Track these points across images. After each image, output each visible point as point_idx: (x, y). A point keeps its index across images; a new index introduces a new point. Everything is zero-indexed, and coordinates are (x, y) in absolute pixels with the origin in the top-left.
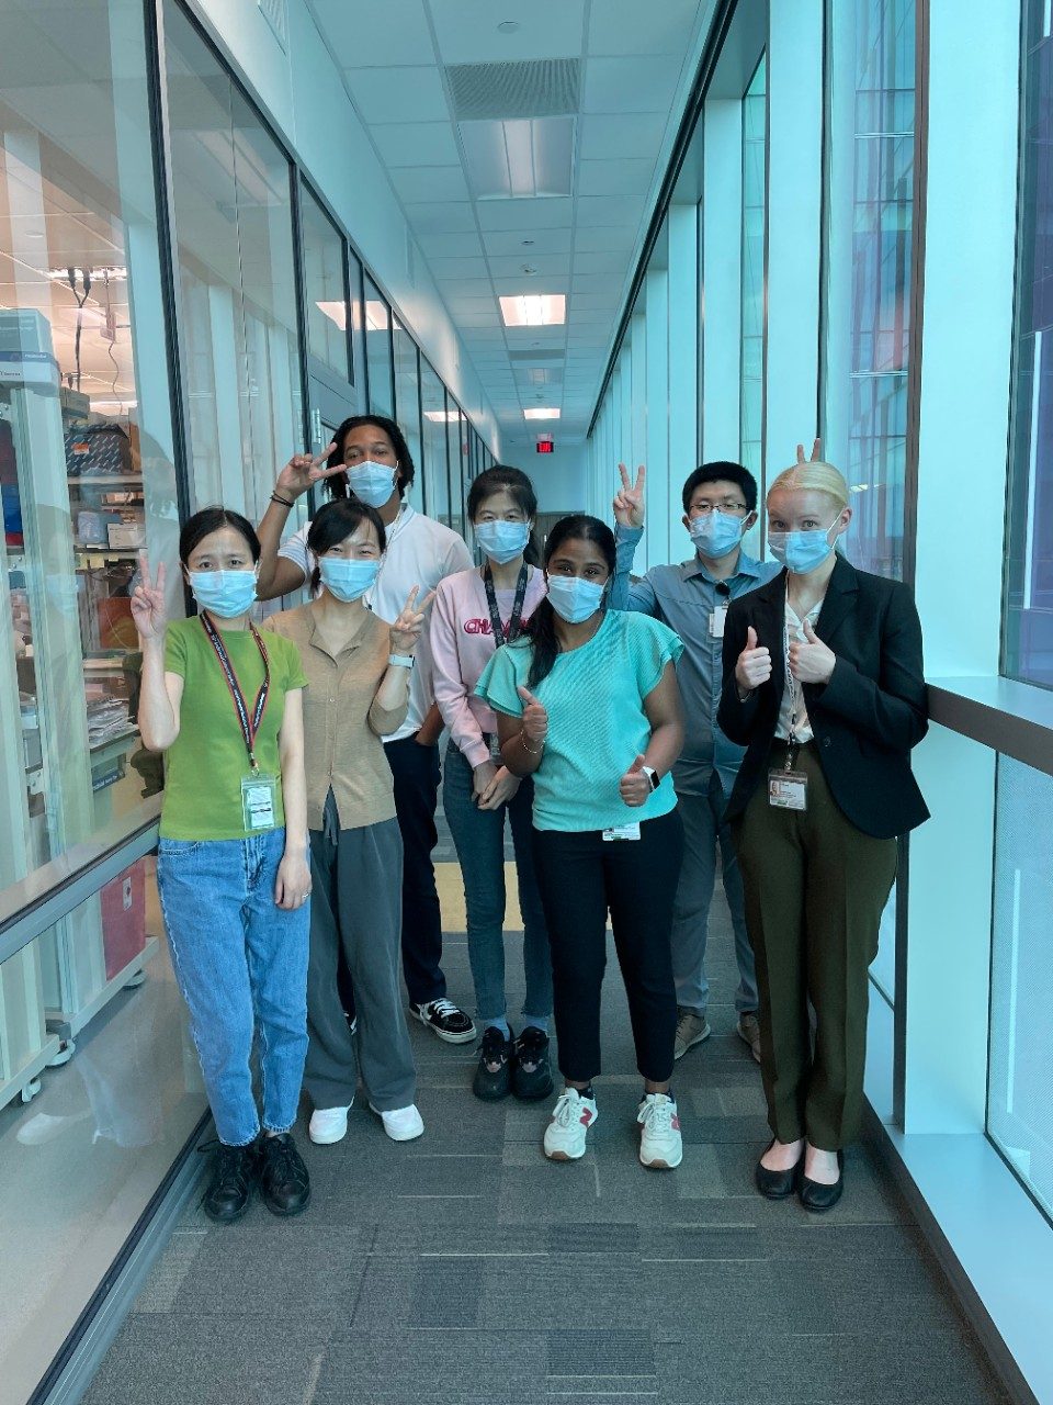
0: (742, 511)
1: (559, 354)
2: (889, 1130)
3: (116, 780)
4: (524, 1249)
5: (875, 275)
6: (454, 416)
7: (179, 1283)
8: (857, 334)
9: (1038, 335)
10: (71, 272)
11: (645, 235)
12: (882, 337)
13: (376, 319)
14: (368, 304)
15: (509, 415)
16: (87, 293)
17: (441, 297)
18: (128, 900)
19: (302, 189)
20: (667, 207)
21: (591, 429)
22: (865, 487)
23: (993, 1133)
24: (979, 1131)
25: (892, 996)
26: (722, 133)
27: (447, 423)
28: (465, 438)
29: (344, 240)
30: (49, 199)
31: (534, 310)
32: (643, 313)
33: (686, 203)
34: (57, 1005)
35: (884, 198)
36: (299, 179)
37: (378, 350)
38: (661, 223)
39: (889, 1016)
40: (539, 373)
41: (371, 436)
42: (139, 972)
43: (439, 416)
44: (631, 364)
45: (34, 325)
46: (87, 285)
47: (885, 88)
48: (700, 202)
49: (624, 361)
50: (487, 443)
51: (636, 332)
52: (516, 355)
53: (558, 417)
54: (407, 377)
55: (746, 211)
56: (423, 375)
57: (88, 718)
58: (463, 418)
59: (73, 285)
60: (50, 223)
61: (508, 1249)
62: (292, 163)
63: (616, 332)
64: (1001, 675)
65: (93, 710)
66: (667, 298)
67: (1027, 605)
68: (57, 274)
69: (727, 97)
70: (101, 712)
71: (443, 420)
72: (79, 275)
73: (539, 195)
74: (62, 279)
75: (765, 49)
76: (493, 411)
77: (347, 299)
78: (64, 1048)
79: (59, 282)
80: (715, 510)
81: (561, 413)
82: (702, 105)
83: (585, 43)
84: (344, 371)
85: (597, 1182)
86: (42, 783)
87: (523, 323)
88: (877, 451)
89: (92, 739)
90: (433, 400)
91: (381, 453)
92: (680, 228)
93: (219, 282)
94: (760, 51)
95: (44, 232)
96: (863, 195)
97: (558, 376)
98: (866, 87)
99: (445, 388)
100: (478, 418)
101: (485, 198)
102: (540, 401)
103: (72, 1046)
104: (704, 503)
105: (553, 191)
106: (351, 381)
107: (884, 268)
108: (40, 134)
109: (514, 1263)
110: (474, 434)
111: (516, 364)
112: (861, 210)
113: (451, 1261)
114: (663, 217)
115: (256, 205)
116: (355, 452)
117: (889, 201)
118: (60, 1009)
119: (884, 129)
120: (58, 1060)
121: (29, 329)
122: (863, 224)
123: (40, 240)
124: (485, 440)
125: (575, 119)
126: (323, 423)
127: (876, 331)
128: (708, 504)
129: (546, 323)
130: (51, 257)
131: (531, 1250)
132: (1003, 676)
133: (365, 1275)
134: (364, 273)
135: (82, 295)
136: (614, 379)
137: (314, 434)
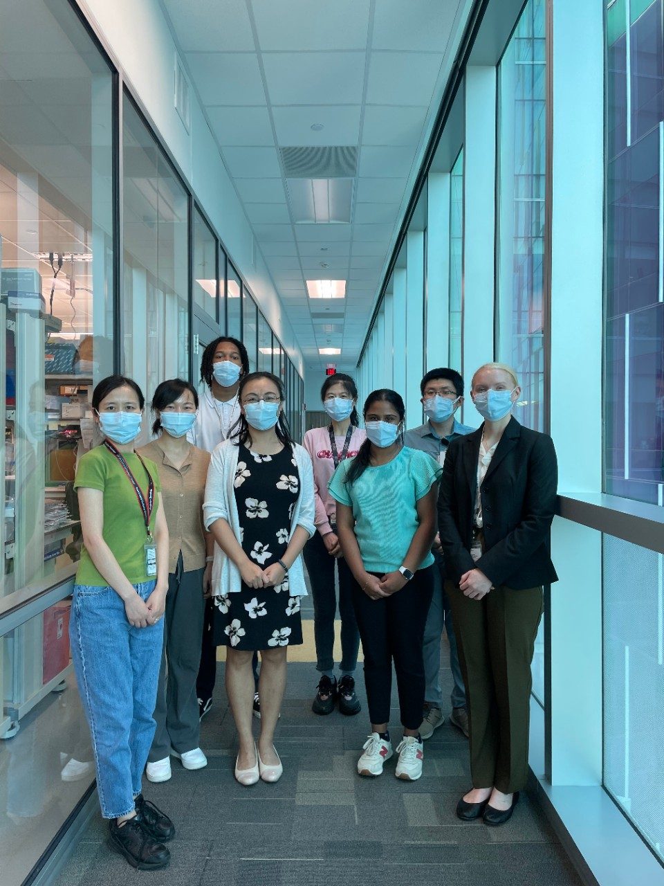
0: (454, 396)
1: (341, 315)
2: (542, 783)
3: (59, 555)
4: (307, 856)
5: (530, 279)
6: (277, 351)
7: (83, 874)
8: (519, 312)
9: (627, 316)
10: (51, 255)
11: (394, 246)
12: (534, 314)
13: (234, 291)
14: (229, 282)
15: (310, 351)
16: (60, 267)
17: (271, 279)
18: (60, 632)
19: (195, 212)
20: (406, 232)
21: (359, 362)
22: (526, 403)
23: (608, 786)
24: (598, 784)
25: (543, 701)
26: (439, 192)
27: (272, 355)
28: (283, 365)
29: (217, 240)
30: (42, 211)
31: (327, 289)
32: (392, 293)
33: (416, 230)
34: (11, 699)
35: (534, 235)
36: (193, 205)
37: (234, 309)
38: (402, 242)
39: (542, 713)
40: (329, 327)
41: (228, 348)
42: (63, 682)
43: (268, 351)
44: (384, 323)
45: (33, 277)
46: (60, 263)
47: (534, 173)
48: (425, 230)
49: (380, 321)
50: (296, 367)
51: (388, 305)
52: (316, 315)
53: (340, 353)
54: (250, 326)
55: (452, 240)
56: (259, 325)
57: (46, 513)
58: (283, 353)
59: (52, 263)
60: (41, 224)
61: (297, 856)
62: (189, 195)
63: (375, 304)
64: (603, 492)
65: (48, 510)
66: (406, 285)
67: (627, 477)
68: (43, 256)
69: (441, 171)
70: (53, 510)
71: (270, 353)
72: (56, 257)
73: (332, 222)
74: (45, 259)
75: (463, 146)
76: (300, 349)
77: (217, 279)
78: (12, 727)
79: (43, 261)
80: (437, 396)
81: (342, 351)
82: (426, 175)
83: (360, 139)
84: (213, 316)
85: (356, 816)
86: (14, 551)
87: (320, 297)
88: (533, 381)
89: (47, 527)
90: (264, 341)
91: (235, 358)
92: (414, 244)
93: (139, 266)
94: (460, 146)
95: (38, 231)
96: (522, 233)
97: (340, 329)
98: (523, 172)
99: (272, 332)
100: (292, 352)
101: (300, 222)
102: (329, 344)
103: (18, 727)
104: (431, 391)
105: (340, 220)
106: (218, 320)
107: (535, 275)
108: (39, 175)
109: (302, 864)
110: (288, 361)
111: (316, 321)
112: (521, 243)
113: (260, 863)
114: (404, 237)
115: (164, 222)
116: (220, 354)
117: (538, 237)
118: (12, 701)
119: (534, 196)
120: (8, 735)
121: (30, 279)
122: (522, 249)
123: (35, 235)
124: (294, 364)
125: (353, 181)
126: (200, 344)
127: (531, 311)
128: (433, 392)
129: (334, 297)
130: (41, 245)
131: (311, 856)
132: (605, 493)
133: (204, 870)
134: (228, 260)
135: (56, 269)
136: (374, 332)
137: (195, 348)
